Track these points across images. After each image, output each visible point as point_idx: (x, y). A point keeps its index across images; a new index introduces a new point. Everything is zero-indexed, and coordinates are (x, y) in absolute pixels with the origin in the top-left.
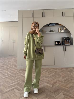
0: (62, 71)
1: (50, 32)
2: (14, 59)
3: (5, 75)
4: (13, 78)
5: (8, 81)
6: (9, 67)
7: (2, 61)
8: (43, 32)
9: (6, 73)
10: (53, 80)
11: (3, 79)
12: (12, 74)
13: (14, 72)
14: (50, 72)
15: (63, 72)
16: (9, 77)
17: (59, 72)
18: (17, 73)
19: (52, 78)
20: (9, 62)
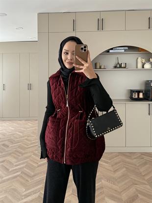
0: (145, 164)
2: (30, 124)
3: (10, 170)
5: (15, 190)
7: (4, 131)
9: (13, 164)
10: (125, 189)
13: (31, 163)
14: (116, 164)
15: (147, 166)
16: (18, 176)
17: (138, 165)
18: (38, 167)
19: (123, 183)
20: (19, 133)
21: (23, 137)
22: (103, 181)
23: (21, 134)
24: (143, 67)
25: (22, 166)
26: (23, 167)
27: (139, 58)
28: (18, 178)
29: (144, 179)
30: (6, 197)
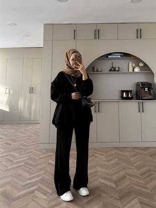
2: (31, 127)
3: (15, 161)
4: (32, 168)
6: (22, 145)
9: (16, 157)
12: (28, 159)
13: (34, 156)
14: (110, 156)
17: (129, 156)
21: (24, 137)
22: (97, 168)
23: (22, 135)
24: (133, 71)
25: (25, 158)
26: (26, 160)
27: (130, 63)
28: (22, 167)
29: (133, 166)
30: (12, 180)
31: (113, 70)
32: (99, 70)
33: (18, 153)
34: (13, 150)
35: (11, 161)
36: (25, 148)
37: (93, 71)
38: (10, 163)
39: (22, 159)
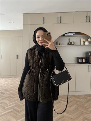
1: (68, 44)
3: (6, 108)
4: (18, 114)
6: (11, 94)
8: (58, 44)
9: (8, 104)
11: (2, 115)
12: (15, 106)
14: (71, 102)
16: (11, 111)
21: (14, 87)
24: (84, 44)
29: (88, 111)
31: (70, 44)
32: (61, 44)
33: (8, 100)
34: (5, 98)
35: (4, 108)
36: (14, 96)
37: (57, 45)
38: (3, 110)
39: (11, 106)
